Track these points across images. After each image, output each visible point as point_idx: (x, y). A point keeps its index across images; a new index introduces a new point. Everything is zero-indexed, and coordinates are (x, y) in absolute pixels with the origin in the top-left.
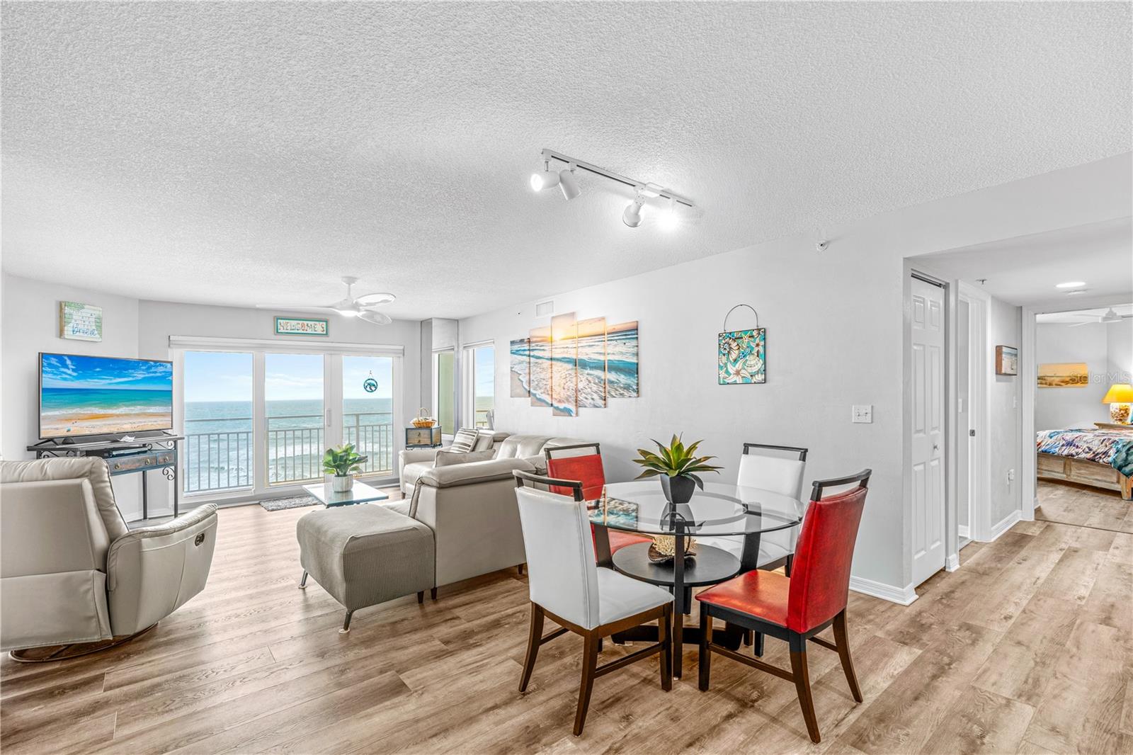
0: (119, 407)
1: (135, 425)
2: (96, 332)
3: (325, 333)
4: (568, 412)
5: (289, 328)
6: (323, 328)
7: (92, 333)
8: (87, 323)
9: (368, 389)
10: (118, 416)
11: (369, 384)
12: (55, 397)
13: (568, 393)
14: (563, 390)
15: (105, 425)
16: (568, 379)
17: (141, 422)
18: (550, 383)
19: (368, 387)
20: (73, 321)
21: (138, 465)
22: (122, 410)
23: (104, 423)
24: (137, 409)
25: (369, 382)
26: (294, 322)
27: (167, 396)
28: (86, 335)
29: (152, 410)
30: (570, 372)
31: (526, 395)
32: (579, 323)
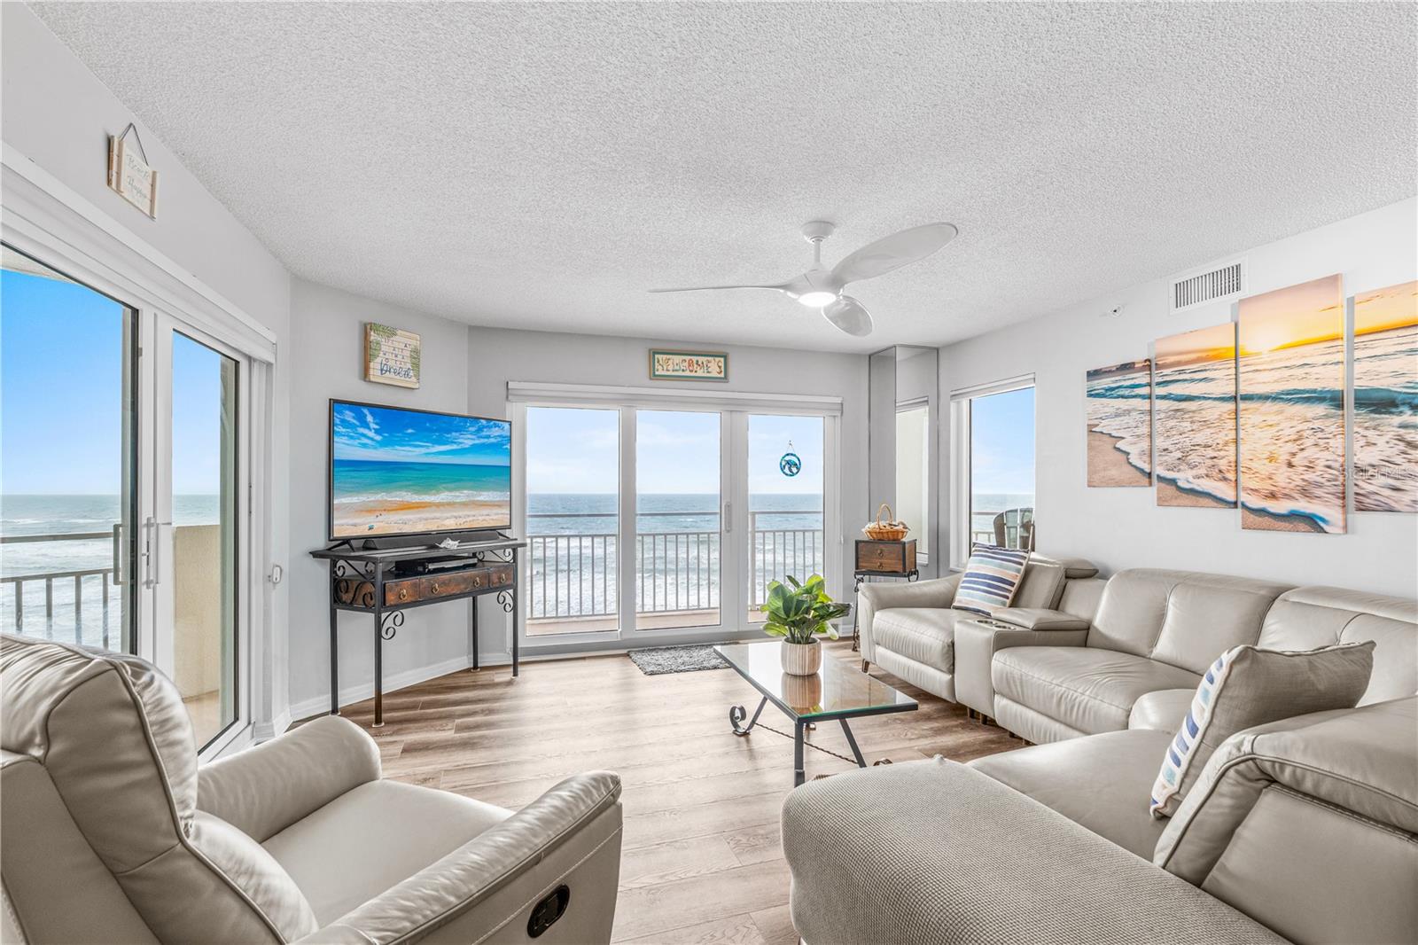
0: (438, 492)
1: (462, 521)
2: (411, 373)
3: (722, 375)
4: (1312, 523)
5: (670, 368)
6: (720, 367)
7: (407, 374)
8: (400, 358)
9: (787, 470)
10: (439, 505)
11: (788, 462)
12: (352, 474)
13: (1310, 476)
14: (1285, 468)
15: (421, 519)
17: (469, 516)
19: (787, 467)
20: (381, 354)
21: (463, 586)
22: (444, 497)
23: (418, 516)
24: (462, 495)
25: (787, 458)
26: (677, 359)
27: (502, 475)
28: (398, 377)
29: (485, 496)
30: (1317, 424)
31: (1137, 482)
32: (1356, 300)
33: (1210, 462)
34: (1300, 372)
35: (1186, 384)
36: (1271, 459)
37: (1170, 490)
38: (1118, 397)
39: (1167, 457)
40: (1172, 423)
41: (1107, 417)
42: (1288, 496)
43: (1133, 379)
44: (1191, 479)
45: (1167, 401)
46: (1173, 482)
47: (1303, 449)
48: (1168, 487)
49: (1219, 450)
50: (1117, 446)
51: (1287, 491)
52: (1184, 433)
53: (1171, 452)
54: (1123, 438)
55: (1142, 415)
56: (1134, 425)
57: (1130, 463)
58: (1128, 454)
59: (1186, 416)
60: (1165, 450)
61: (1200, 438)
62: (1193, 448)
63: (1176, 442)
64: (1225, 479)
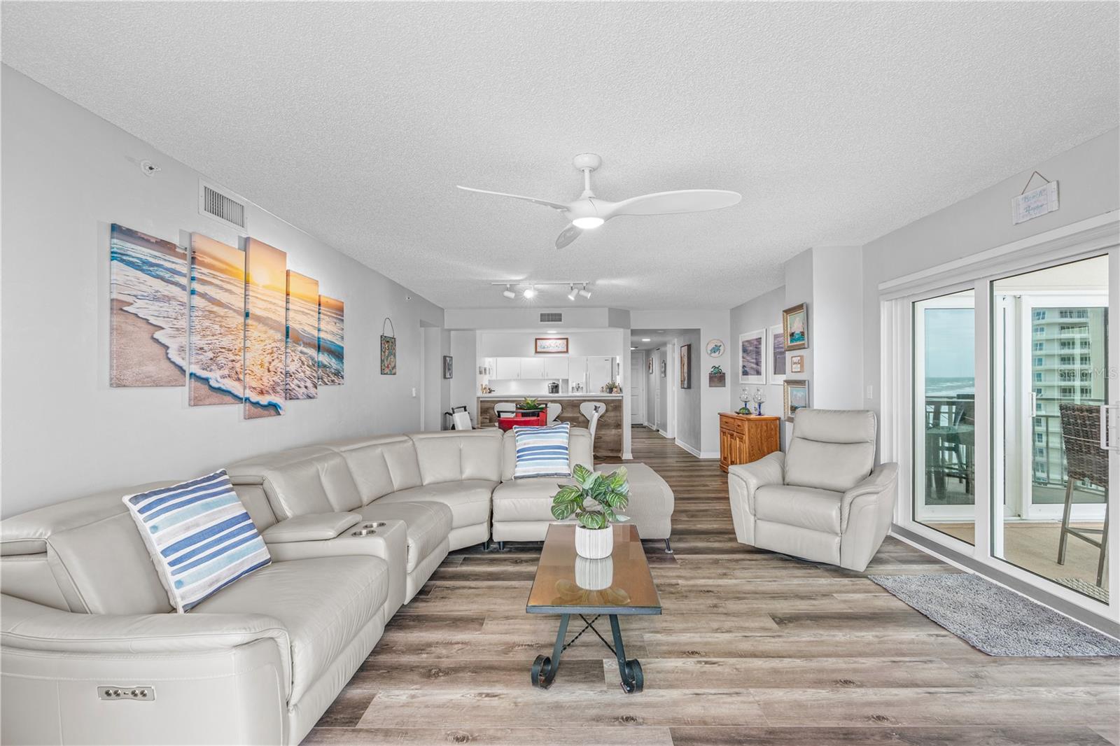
13: (275, 378)
14: (267, 373)
16: (275, 355)
30: (278, 344)
31: (176, 380)
32: (291, 273)
33: (230, 364)
37: (204, 389)
38: (158, 277)
39: (201, 357)
40: (207, 323)
41: (143, 298)
42: (268, 392)
43: (173, 262)
44: (219, 379)
45: (203, 300)
46: (206, 380)
47: (273, 360)
48: (203, 386)
49: (236, 355)
50: (155, 336)
51: (267, 389)
52: (216, 335)
53: (205, 352)
54: (163, 329)
55: (182, 308)
56: (174, 315)
57: (169, 359)
58: (167, 348)
59: (217, 319)
60: (201, 349)
61: (225, 342)
62: (221, 350)
63: (210, 342)
64: (239, 379)
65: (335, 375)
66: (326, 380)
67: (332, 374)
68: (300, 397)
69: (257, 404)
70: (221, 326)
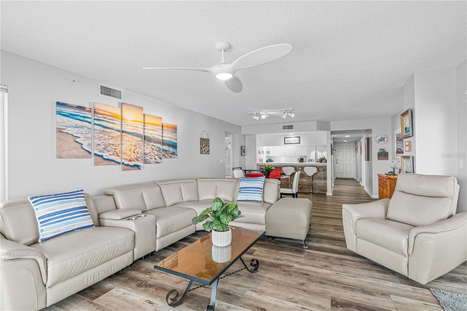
4: (138, 167)
13: (138, 155)
14: (133, 153)
16: (138, 147)
18: (120, 148)
30: (139, 142)
31: (86, 156)
32: (146, 115)
33: (114, 150)
34: (136, 128)
35: (107, 123)
36: (130, 150)
37: (100, 159)
38: (77, 119)
39: (99, 147)
40: (101, 135)
41: (70, 127)
42: (134, 161)
43: (84, 114)
44: (108, 156)
45: (99, 127)
46: (102, 156)
47: (136, 148)
48: (100, 158)
49: (117, 147)
50: (76, 140)
51: (133, 159)
52: (106, 139)
53: (101, 146)
54: (80, 137)
55: (89, 130)
56: (85, 133)
57: (83, 148)
58: (82, 144)
59: (107, 134)
60: (99, 144)
61: (111, 142)
62: (109, 145)
63: (102, 142)
64: (118, 156)
65: (172, 154)
66: (167, 156)
67: (170, 153)
68: (151, 162)
69: (128, 165)
70: (108, 136)
